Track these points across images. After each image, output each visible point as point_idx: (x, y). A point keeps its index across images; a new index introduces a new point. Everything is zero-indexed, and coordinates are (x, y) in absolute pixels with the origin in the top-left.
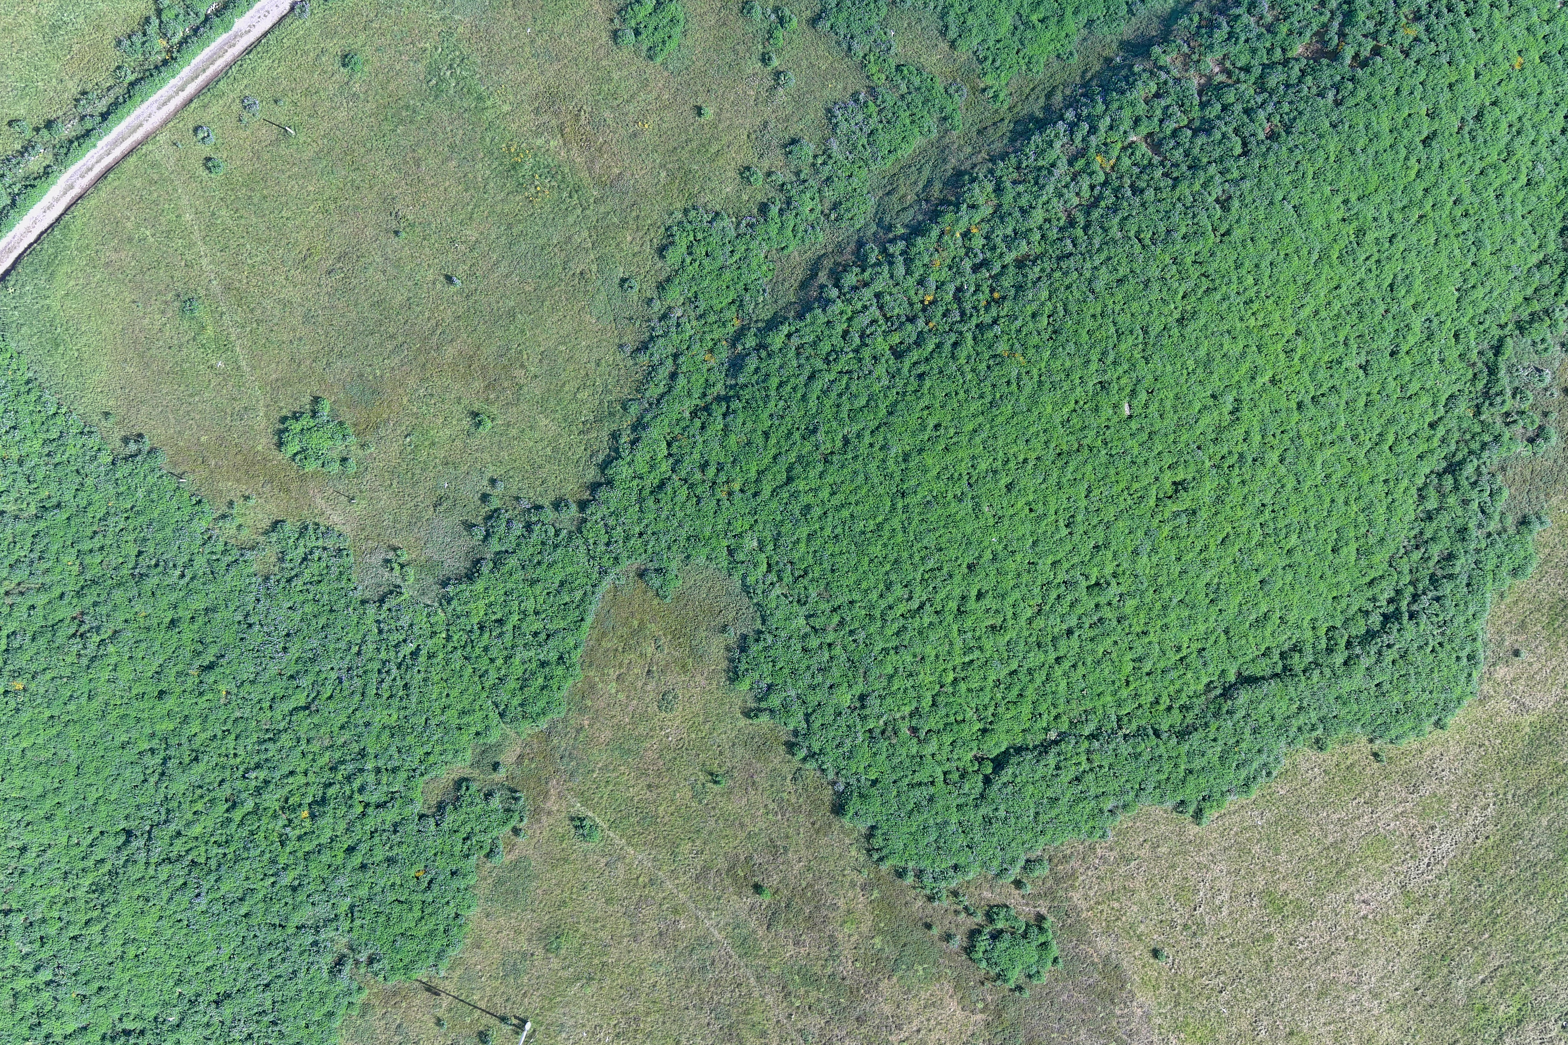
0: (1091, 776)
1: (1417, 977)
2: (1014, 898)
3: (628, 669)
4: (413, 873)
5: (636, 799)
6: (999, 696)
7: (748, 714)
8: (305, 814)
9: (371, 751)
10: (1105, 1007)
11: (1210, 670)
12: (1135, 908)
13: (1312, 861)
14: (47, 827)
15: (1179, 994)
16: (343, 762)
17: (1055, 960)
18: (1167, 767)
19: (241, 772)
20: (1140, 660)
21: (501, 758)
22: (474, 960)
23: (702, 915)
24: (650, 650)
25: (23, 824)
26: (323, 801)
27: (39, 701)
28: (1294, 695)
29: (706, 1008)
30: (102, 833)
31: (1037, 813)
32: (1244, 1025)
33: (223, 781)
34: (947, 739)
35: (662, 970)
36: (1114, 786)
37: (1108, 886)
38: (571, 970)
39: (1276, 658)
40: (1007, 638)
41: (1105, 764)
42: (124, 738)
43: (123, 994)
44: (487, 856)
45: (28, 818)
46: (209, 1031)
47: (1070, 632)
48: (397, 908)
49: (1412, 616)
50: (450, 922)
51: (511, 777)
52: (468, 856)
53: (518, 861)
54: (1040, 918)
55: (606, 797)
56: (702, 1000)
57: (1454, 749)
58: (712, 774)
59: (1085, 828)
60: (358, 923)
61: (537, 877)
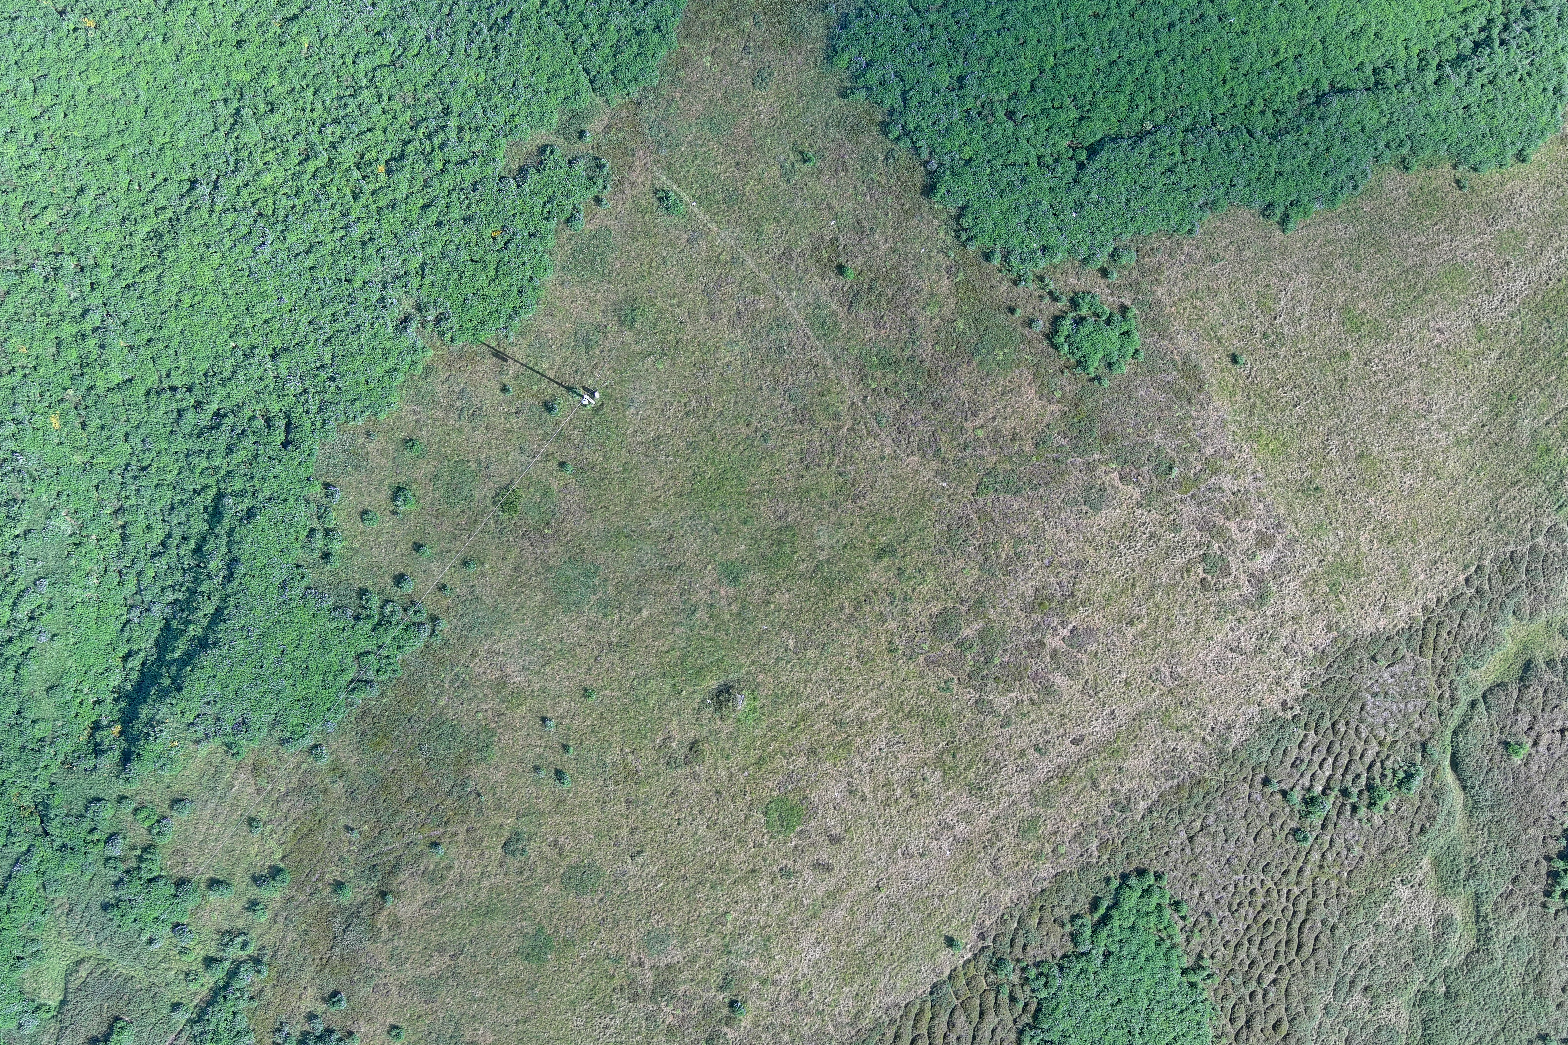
0: (1184, 167)
1: (1485, 413)
2: (1100, 286)
3: (725, 43)
4: (490, 231)
5: (722, 177)
6: (1098, 85)
7: (843, 94)
8: (381, 169)
9: (456, 110)
10: (1181, 408)
11: (1306, 75)
12: (1217, 310)
13: (1391, 283)
14: (108, 168)
15: (1254, 403)
16: (423, 120)
17: (1136, 351)
18: (1259, 164)
19: (316, 128)
20: (1237, 60)
21: (587, 128)
22: (546, 327)
23: (782, 295)
24: (748, 25)
25: (83, 163)
26: (402, 156)
27: (111, 38)
28: (1384, 107)
29: (780, 388)
30: (165, 180)
31: (1129, 200)
32: (1316, 443)
33: (298, 134)
34: (1043, 123)
35: (737, 350)
36: (1205, 179)
37: (1192, 284)
38: (645, 345)
39: (1369, 71)
40: (1110, 28)
41: (1199, 157)
42: (197, 85)
43: (174, 344)
44: (568, 220)
45: (89, 158)
46: (263, 384)
47: (1171, 26)
48: (471, 266)
49: (1502, 43)
50: (525, 282)
51: (597, 146)
52: (548, 219)
53: (597, 230)
54: (1123, 310)
55: (692, 170)
56: (776, 381)
57: (1534, 187)
58: (802, 153)
59: (1175, 220)
60: (428, 280)
61: (616, 248)
